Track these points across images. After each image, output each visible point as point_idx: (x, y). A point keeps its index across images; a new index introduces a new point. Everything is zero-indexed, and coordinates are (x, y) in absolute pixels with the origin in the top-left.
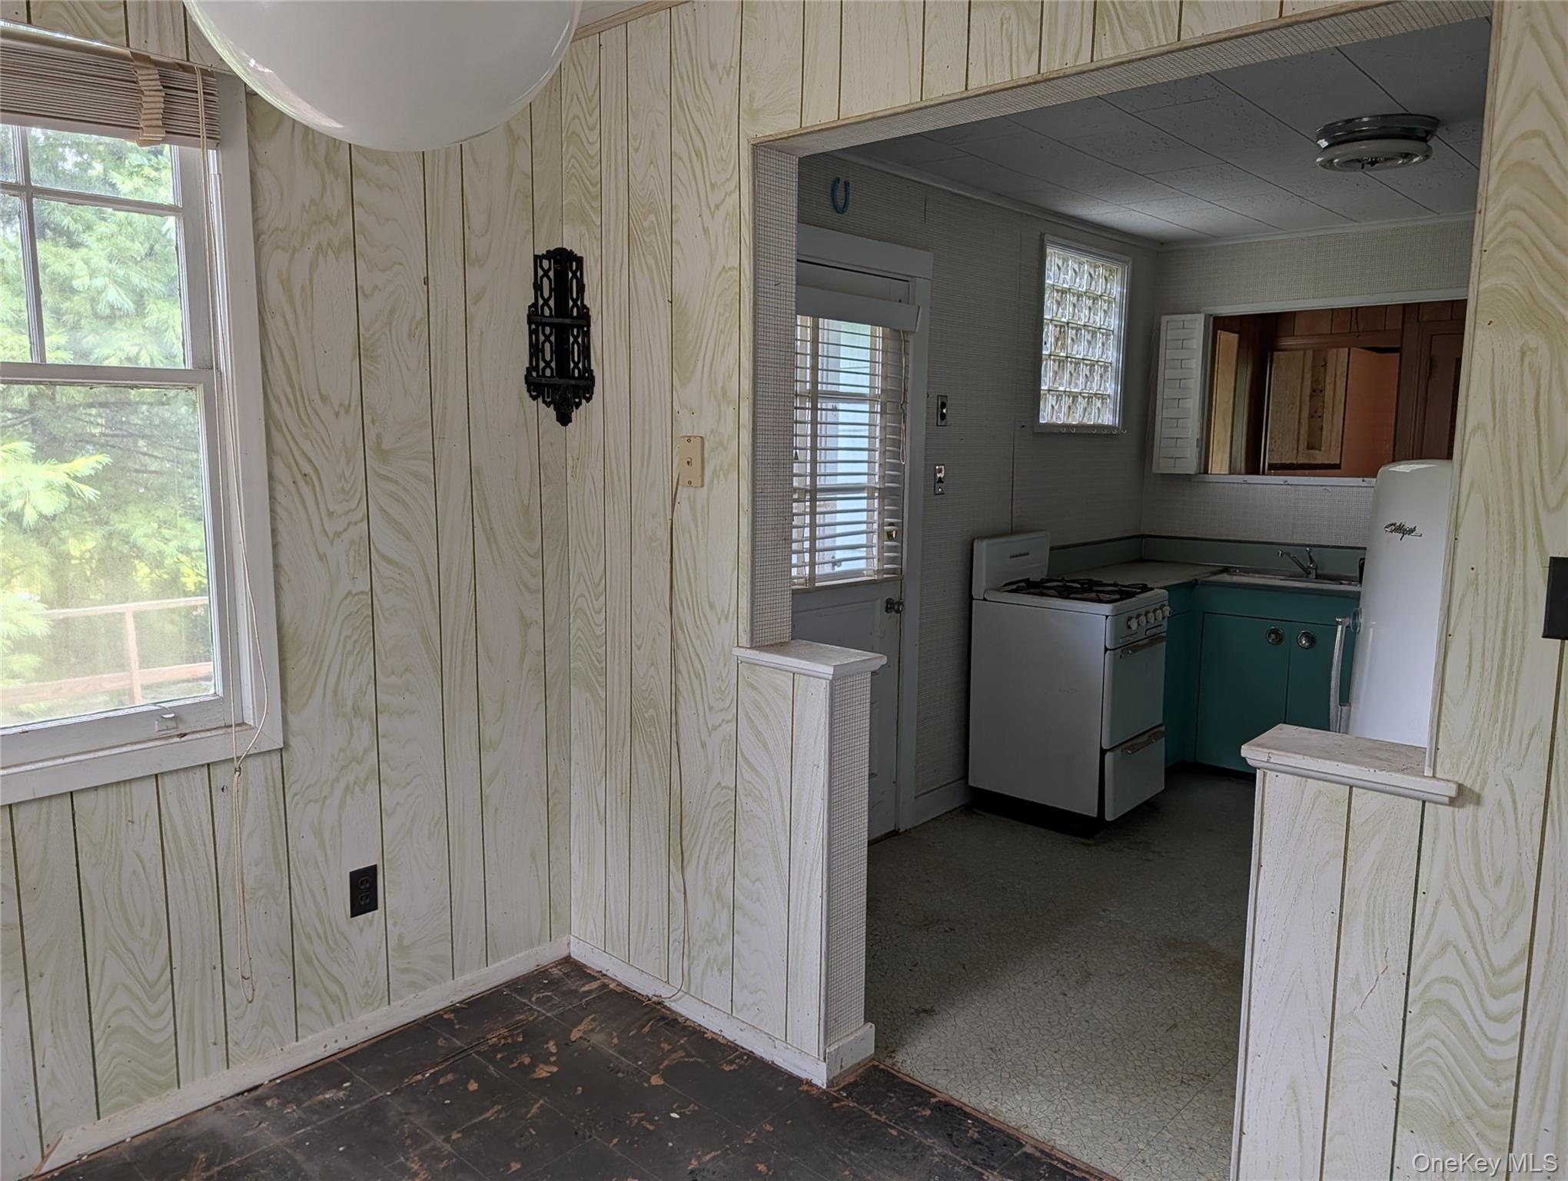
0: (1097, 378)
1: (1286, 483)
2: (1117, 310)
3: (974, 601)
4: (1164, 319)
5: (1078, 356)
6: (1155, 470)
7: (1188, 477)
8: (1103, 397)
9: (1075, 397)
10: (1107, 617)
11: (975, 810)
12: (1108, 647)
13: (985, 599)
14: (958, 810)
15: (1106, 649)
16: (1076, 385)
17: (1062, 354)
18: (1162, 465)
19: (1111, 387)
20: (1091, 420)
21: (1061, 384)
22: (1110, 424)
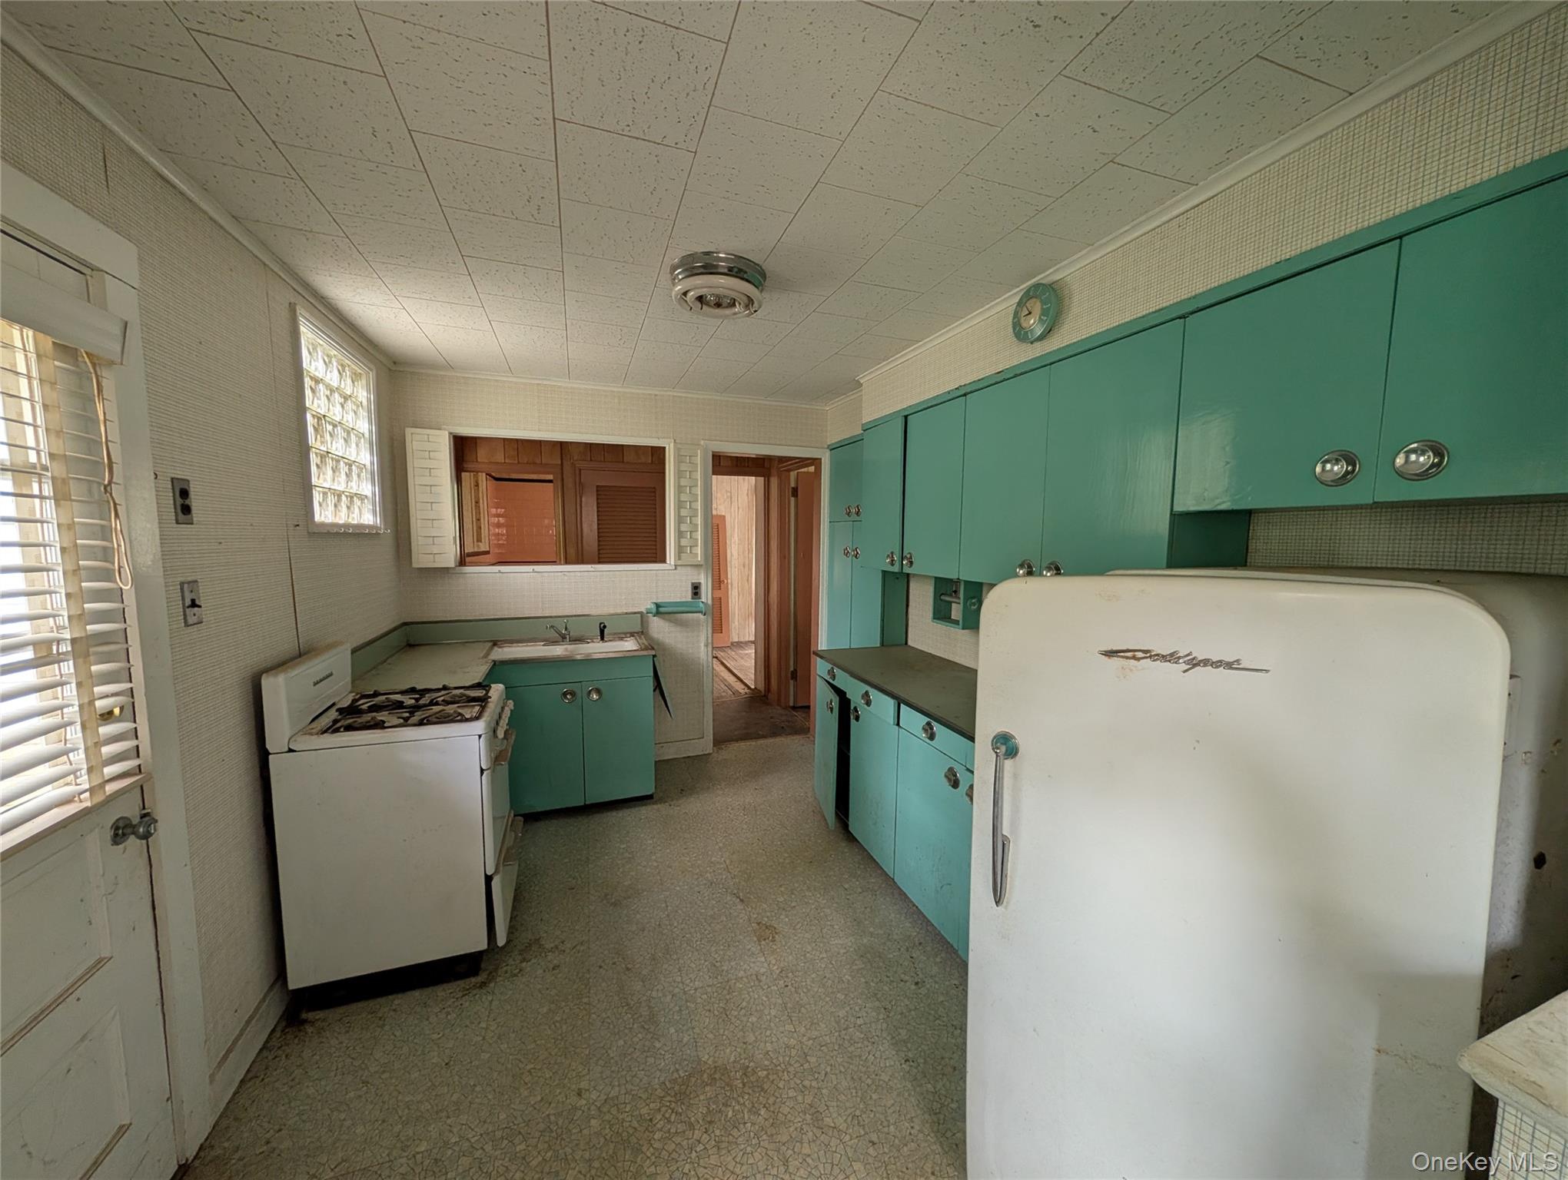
0: (355, 477)
1: (534, 571)
2: (366, 414)
3: (270, 757)
4: (409, 431)
5: (336, 453)
6: (415, 565)
7: (446, 571)
8: (362, 498)
9: (339, 495)
10: (480, 736)
11: (304, 1016)
12: (484, 768)
13: (290, 751)
14: (278, 1034)
15: (482, 771)
16: (339, 483)
17: (322, 448)
18: (421, 560)
19: (367, 488)
20: (354, 519)
21: (325, 480)
22: (371, 523)
